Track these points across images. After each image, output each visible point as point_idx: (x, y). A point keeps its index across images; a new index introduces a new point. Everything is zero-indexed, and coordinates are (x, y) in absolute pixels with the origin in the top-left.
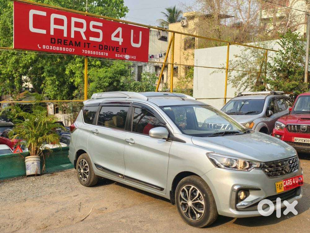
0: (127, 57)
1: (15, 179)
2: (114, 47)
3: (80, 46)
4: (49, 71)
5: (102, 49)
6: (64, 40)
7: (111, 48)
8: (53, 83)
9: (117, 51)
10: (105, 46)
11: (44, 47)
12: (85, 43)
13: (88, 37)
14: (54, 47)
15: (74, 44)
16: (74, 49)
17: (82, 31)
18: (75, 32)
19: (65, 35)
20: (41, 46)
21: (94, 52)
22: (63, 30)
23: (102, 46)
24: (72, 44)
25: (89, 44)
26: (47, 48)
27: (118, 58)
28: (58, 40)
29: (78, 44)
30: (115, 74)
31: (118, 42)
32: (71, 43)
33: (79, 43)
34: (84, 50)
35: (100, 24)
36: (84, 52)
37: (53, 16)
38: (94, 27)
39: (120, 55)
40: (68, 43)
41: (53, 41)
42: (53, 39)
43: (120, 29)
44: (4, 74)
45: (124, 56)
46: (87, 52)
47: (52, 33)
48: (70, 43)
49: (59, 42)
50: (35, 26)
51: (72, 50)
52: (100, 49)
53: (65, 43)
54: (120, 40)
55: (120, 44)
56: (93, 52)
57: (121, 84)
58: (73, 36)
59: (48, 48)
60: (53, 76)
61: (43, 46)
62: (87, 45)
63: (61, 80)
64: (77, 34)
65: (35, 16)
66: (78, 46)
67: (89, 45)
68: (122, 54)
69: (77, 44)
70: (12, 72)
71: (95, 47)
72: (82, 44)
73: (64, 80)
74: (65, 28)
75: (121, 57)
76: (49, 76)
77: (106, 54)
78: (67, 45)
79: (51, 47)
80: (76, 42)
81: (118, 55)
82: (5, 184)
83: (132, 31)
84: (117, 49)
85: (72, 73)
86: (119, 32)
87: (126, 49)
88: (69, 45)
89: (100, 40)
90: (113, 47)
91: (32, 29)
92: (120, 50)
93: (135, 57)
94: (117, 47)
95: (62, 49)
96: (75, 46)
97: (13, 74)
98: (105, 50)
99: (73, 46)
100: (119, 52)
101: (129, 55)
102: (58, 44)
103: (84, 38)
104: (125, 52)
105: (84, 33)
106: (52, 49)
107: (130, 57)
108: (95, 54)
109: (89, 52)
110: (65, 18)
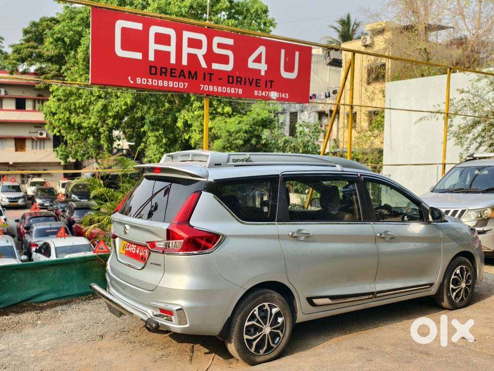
0: (274, 95)
1: (90, 297)
2: (253, 79)
3: (196, 79)
4: (152, 123)
5: (232, 83)
7: (247, 80)
8: (158, 141)
9: (256, 86)
10: (237, 77)
11: (139, 80)
12: (205, 74)
13: (209, 64)
14: (154, 81)
15: (187, 75)
16: (187, 84)
17: (200, 53)
18: (189, 55)
19: (173, 60)
20: (134, 79)
21: (220, 88)
22: (168, 53)
23: (233, 77)
24: (184, 76)
25: (211, 74)
26: (143, 83)
27: (258, 97)
28: (161, 68)
29: (194, 75)
30: (253, 126)
31: (259, 71)
32: (182, 74)
33: (196, 73)
34: (202, 86)
35: (230, 42)
36: (203, 88)
37: (154, 30)
38: (220, 46)
39: (262, 93)
40: (177, 74)
41: (153, 71)
42: (154, 67)
43: (262, 49)
44: (85, 128)
45: (268, 94)
46: (209, 88)
47: (151, 57)
48: (180, 74)
49: (163, 72)
50: (124, 47)
51: (184, 85)
52: (229, 83)
53: (173, 74)
54: (263, 67)
55: (263, 73)
56: (217, 88)
57: (263, 142)
58: (185, 62)
59: (146, 83)
60: (158, 130)
61: (138, 79)
62: (207, 76)
63: (171, 136)
64: (192, 58)
65: (124, 30)
66: (193, 79)
67: (211, 76)
68: (265, 91)
69: (192, 75)
70: (97, 124)
71: (221, 79)
72: (200, 76)
73: (175, 136)
74: (172, 49)
75: (264, 95)
76: (153, 130)
77: (238, 91)
78: (176, 77)
79: (150, 80)
80: (190, 72)
81: (258, 93)
82: (74, 306)
83: (283, 51)
84: (256, 83)
85: (187, 126)
86: (260, 55)
87: (271, 82)
88: (179, 77)
89: (229, 67)
90: (251, 80)
91: (120, 52)
92: (262, 83)
93: (287, 94)
94: (257, 80)
95: (168, 84)
96: (189, 78)
97: (99, 128)
98: (237, 84)
99: (185, 78)
100: (259, 86)
101: (277, 92)
102: (161, 75)
103: (204, 65)
104: (271, 87)
105: (204, 56)
106: (151, 84)
107: (280, 95)
108: (221, 91)
109: (212, 88)
110: (172, 33)
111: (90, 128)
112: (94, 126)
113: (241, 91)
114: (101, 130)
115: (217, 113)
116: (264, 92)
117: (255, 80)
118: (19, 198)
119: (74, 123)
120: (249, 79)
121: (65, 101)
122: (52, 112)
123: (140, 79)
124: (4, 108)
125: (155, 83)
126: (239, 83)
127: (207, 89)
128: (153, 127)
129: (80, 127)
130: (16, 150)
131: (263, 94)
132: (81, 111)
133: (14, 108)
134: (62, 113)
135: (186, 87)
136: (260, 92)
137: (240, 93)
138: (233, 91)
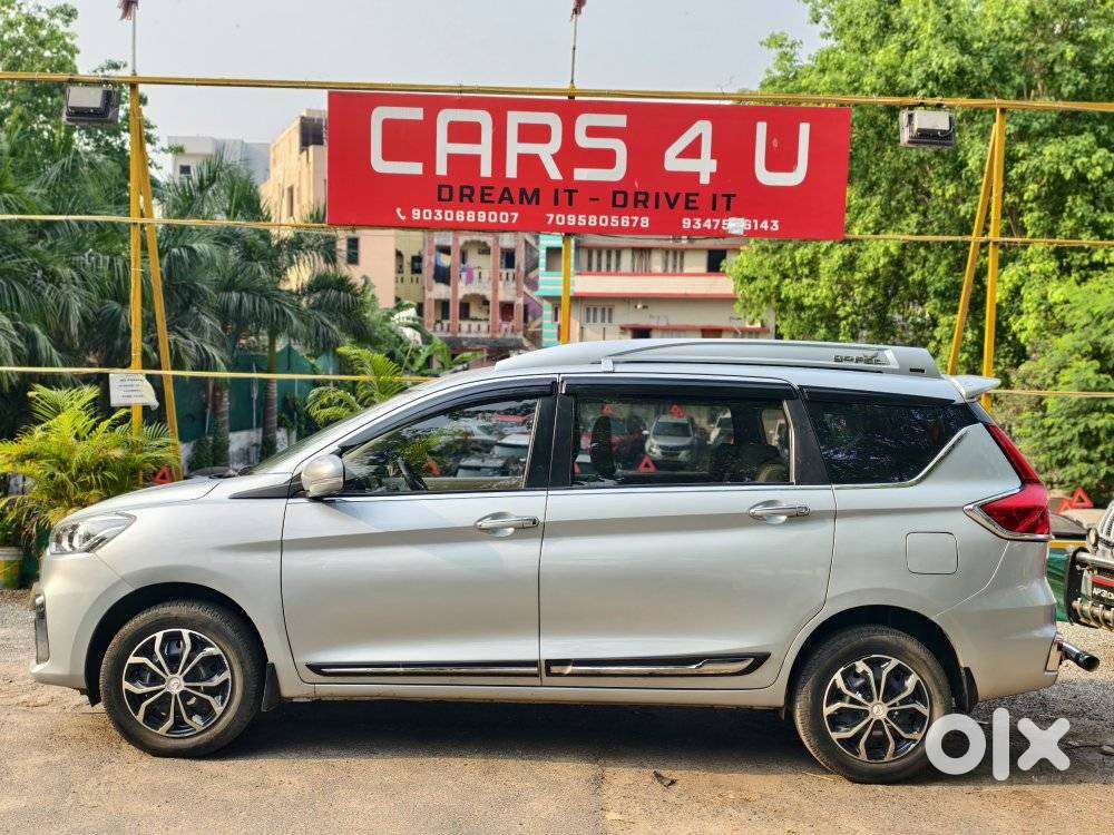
0: (736, 225)
2: (678, 195)
3: (537, 203)
5: (625, 206)
6: (483, 188)
7: (662, 197)
9: (687, 207)
10: (636, 194)
11: (416, 214)
12: (556, 191)
13: (567, 171)
14: (447, 212)
15: (516, 195)
17: (546, 152)
18: (522, 158)
19: (486, 170)
20: (408, 213)
21: (593, 218)
22: (476, 159)
23: (625, 194)
24: (510, 199)
25: (571, 192)
26: (425, 218)
27: (692, 232)
28: (462, 187)
29: (533, 195)
31: (696, 175)
32: (506, 196)
33: (537, 192)
34: (552, 216)
35: (620, 121)
36: (554, 219)
37: (445, 117)
38: (593, 132)
40: (496, 197)
41: (445, 193)
42: (446, 186)
43: (704, 128)
44: (810, 307)
45: (721, 224)
46: (566, 221)
47: (441, 169)
48: (503, 194)
49: (466, 195)
50: (387, 156)
51: (511, 218)
52: (615, 206)
53: (486, 198)
54: (705, 167)
55: (705, 180)
56: (587, 219)
58: (511, 171)
59: (430, 218)
61: (414, 211)
62: (564, 197)
64: (529, 162)
66: (529, 202)
67: (569, 196)
68: (712, 217)
69: (526, 196)
70: (835, 300)
71: (597, 200)
72: (546, 197)
74: (484, 150)
75: (709, 226)
77: (639, 222)
78: (492, 202)
79: (439, 212)
80: (523, 191)
81: (693, 223)
83: (762, 128)
84: (688, 201)
86: (699, 139)
87: (729, 197)
88: (500, 202)
89: (617, 174)
90: (672, 197)
91: (380, 165)
92: (704, 202)
93: (775, 223)
94: (687, 195)
95: (476, 217)
96: (521, 203)
97: (838, 307)
98: (636, 206)
99: (512, 202)
100: (697, 208)
101: (747, 217)
102: (461, 201)
103: (555, 174)
104: (728, 208)
105: (555, 157)
106: (441, 218)
107: (753, 224)
108: (595, 224)
109: (574, 220)
110: (484, 119)
111: (822, 308)
112: (828, 304)
113: (645, 222)
114: (841, 313)
115: (1093, 266)
116: (709, 221)
117: (682, 200)
118: (683, 448)
119: (788, 298)
120: (667, 195)
122: (745, 277)
123: (419, 211)
124: (687, 270)
125: (449, 216)
126: (640, 205)
127: (563, 223)
128: (945, 304)
129: (800, 307)
131: (705, 225)
132: (806, 271)
133: (703, 269)
134: (767, 278)
135: (514, 221)
136: (698, 221)
137: (642, 225)
138: (625, 221)
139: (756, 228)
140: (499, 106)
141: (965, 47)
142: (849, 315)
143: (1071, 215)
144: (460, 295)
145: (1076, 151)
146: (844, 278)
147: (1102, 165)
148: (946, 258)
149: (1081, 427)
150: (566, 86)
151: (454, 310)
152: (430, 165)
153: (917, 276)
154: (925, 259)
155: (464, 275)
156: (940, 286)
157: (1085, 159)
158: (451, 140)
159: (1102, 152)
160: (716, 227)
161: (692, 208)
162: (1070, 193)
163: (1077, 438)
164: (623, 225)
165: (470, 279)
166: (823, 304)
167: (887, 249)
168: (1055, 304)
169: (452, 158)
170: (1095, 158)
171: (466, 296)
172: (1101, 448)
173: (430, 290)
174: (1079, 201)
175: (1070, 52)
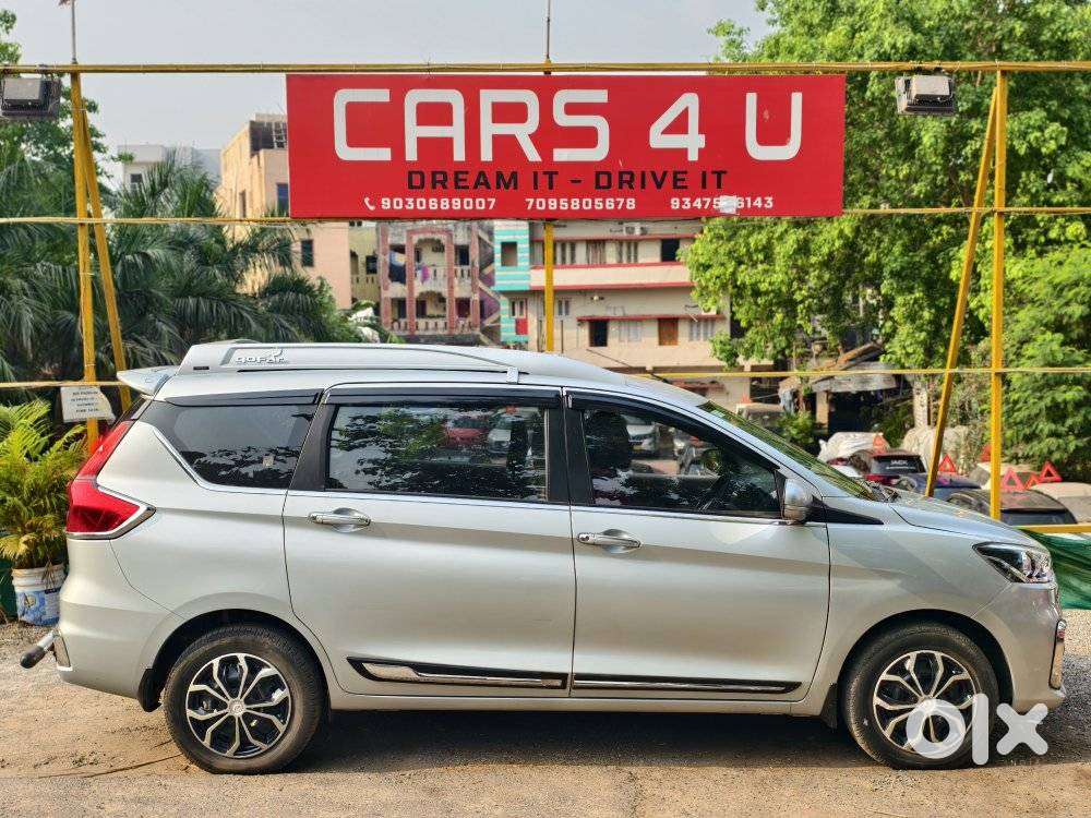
0: (728, 204)
2: (665, 173)
3: (516, 188)
4: (897, 275)
5: (609, 187)
6: (456, 173)
7: (648, 177)
8: (912, 315)
9: (675, 186)
10: (621, 173)
11: (386, 203)
12: (535, 174)
13: (544, 150)
14: (418, 201)
15: (492, 181)
16: (493, 200)
17: (523, 132)
18: (496, 139)
19: (459, 154)
20: (376, 202)
21: (576, 201)
22: (449, 142)
23: (609, 174)
24: (486, 184)
25: (551, 174)
26: (396, 208)
27: (681, 213)
28: (434, 173)
29: (510, 179)
31: (684, 152)
32: (482, 181)
33: (514, 175)
34: (532, 201)
35: (600, 96)
36: (534, 204)
37: (414, 98)
38: (571, 109)
40: (471, 182)
41: (416, 179)
42: (417, 172)
43: (690, 102)
44: (767, 293)
45: (711, 204)
46: (547, 205)
47: (411, 154)
48: (478, 179)
49: (439, 182)
50: (352, 142)
52: (598, 187)
53: (461, 184)
54: (693, 143)
55: (693, 156)
58: (487, 154)
59: (401, 207)
60: (911, 290)
61: (383, 200)
62: (543, 180)
64: (505, 145)
66: (507, 188)
67: (551, 178)
68: (702, 197)
69: (504, 180)
70: (791, 284)
71: (579, 181)
72: (525, 179)
74: (456, 132)
75: (699, 206)
77: (625, 203)
78: (467, 188)
79: (410, 200)
80: (499, 175)
81: (682, 203)
83: (751, 99)
84: (676, 180)
86: (685, 114)
87: (719, 174)
88: (476, 187)
89: (599, 153)
90: (659, 175)
91: (345, 152)
92: (693, 179)
93: (769, 199)
94: (675, 173)
95: (451, 204)
96: (499, 187)
97: (795, 291)
98: (621, 187)
99: (489, 188)
100: (686, 187)
101: (739, 195)
102: (434, 187)
103: (533, 155)
104: (719, 187)
105: (533, 137)
106: (412, 207)
107: (746, 202)
108: (578, 208)
109: (555, 203)
110: (455, 99)
111: (778, 293)
112: (784, 289)
113: (631, 204)
114: (797, 297)
115: (1049, 242)
116: (699, 200)
117: (670, 176)
119: (744, 284)
120: (653, 173)
121: (729, 239)
122: (702, 265)
123: (388, 200)
124: (641, 260)
125: (421, 205)
126: (626, 186)
127: (544, 207)
128: (901, 284)
129: (757, 293)
130: (661, 343)
131: (694, 205)
132: (761, 257)
133: (658, 259)
135: (491, 207)
136: (687, 200)
137: (628, 207)
138: (610, 204)
139: (749, 205)
140: (470, 84)
141: (915, 26)
142: (805, 298)
143: (1026, 191)
144: (416, 294)
145: (1029, 126)
146: (800, 262)
147: (1056, 139)
148: (900, 238)
149: (1048, 401)
150: (541, 60)
151: (411, 308)
152: (399, 151)
153: (872, 257)
154: (880, 241)
155: (419, 273)
156: (896, 266)
157: (1038, 134)
158: (421, 121)
159: (1055, 126)
160: (706, 207)
161: (679, 188)
162: (1023, 169)
163: (1044, 412)
164: (608, 208)
165: (425, 278)
166: (780, 289)
167: (841, 231)
168: (1013, 280)
169: (421, 142)
170: (1047, 133)
171: (422, 294)
172: (1069, 422)
173: (386, 288)
174: (1033, 176)
175: (1019, 28)
